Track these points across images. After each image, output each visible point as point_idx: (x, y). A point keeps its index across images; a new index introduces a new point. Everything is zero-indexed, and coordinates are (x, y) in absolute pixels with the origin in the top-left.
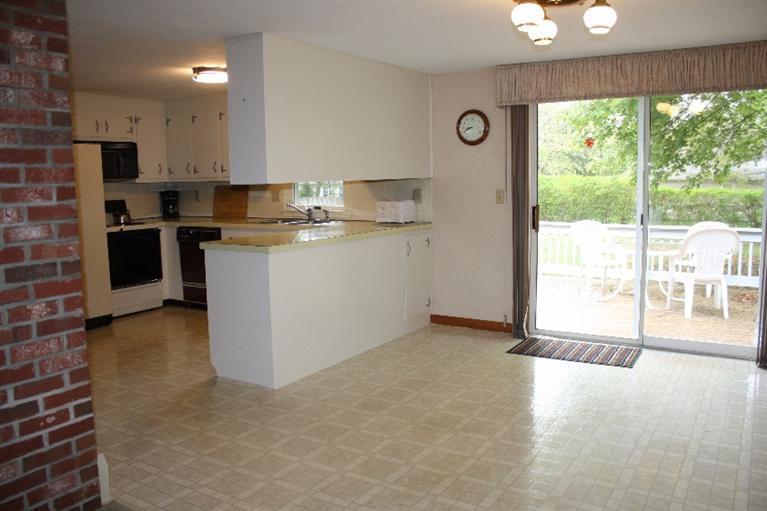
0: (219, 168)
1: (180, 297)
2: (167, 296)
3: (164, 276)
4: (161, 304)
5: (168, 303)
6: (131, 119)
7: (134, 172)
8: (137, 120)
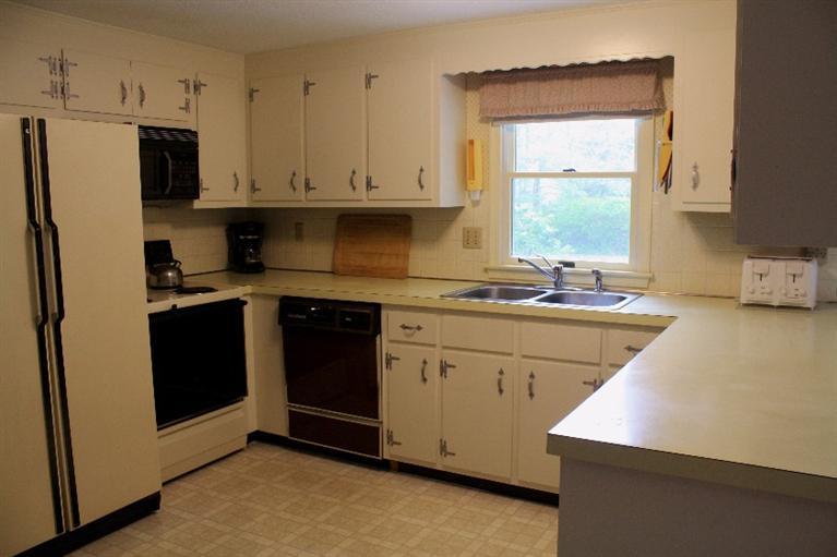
0: (361, 183)
1: (281, 428)
2: (253, 428)
3: (249, 393)
4: (243, 443)
5: (258, 437)
6: (186, 82)
7: (192, 189)
8: (197, 88)
